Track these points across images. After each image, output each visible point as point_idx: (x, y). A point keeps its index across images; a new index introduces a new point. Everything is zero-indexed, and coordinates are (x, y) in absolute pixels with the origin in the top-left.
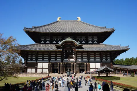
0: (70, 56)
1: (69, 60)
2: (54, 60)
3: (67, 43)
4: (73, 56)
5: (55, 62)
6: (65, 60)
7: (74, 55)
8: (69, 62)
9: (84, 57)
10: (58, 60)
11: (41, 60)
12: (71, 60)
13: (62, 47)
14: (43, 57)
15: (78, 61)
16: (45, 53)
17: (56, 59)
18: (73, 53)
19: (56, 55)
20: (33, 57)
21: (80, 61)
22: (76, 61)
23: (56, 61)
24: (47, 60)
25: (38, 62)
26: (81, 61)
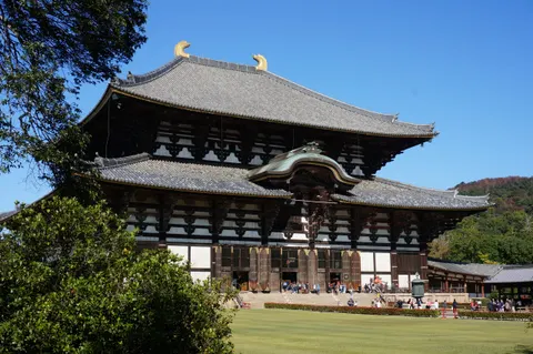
0: (293, 219)
1: (289, 237)
2: (232, 233)
3: (307, 168)
4: (304, 220)
5: (238, 242)
6: (274, 235)
7: (306, 216)
8: (289, 245)
9: (340, 225)
10: (248, 234)
11: (181, 231)
12: (296, 236)
13: (288, 181)
14: (190, 219)
15: (321, 242)
16: (199, 203)
17: (241, 231)
18: (303, 211)
19: (241, 212)
20: (147, 215)
21: (325, 243)
22: (312, 244)
23: (240, 239)
24: (205, 232)
25: (168, 240)
26: (330, 243)
